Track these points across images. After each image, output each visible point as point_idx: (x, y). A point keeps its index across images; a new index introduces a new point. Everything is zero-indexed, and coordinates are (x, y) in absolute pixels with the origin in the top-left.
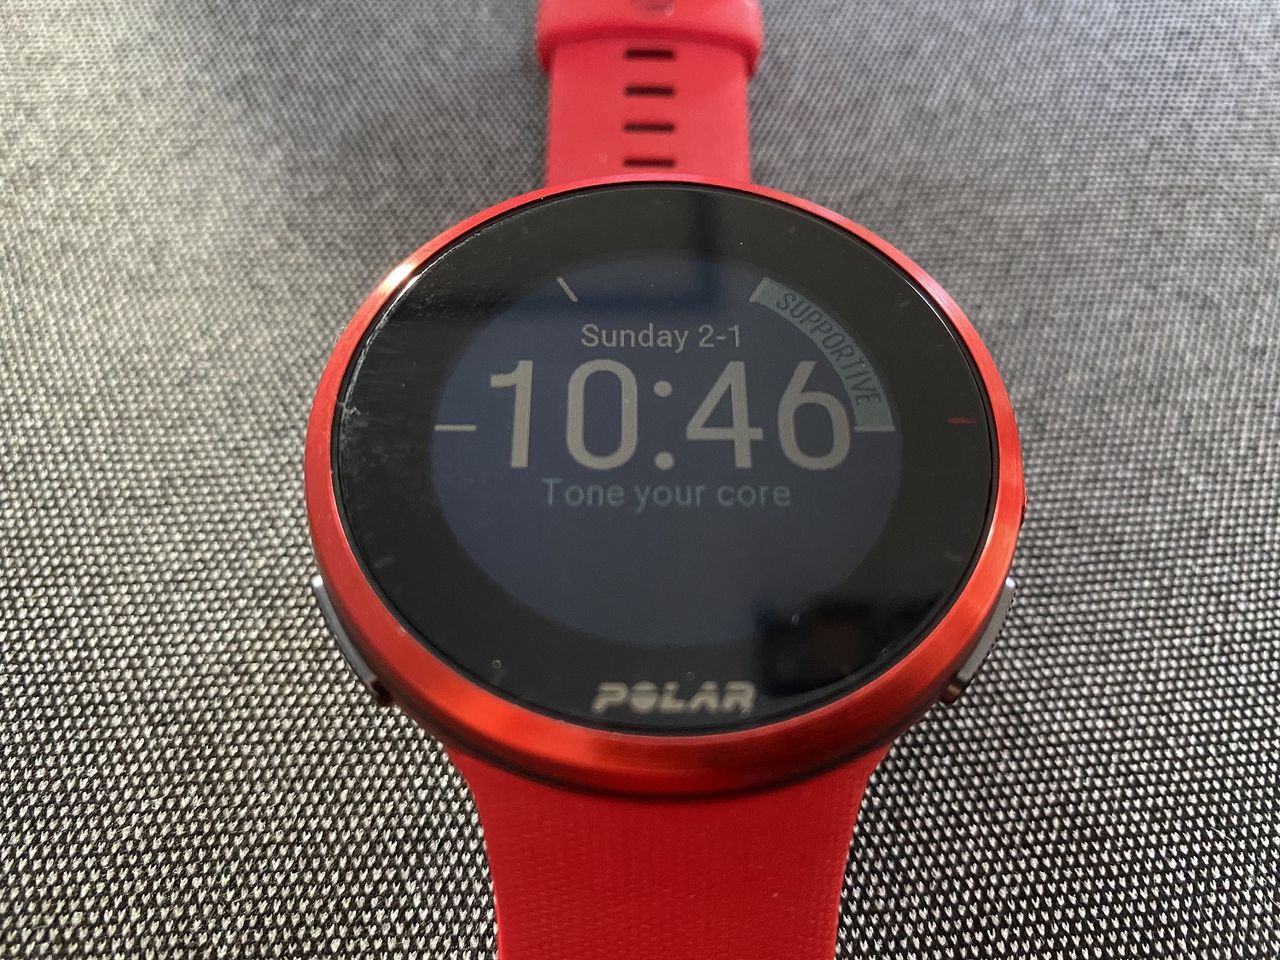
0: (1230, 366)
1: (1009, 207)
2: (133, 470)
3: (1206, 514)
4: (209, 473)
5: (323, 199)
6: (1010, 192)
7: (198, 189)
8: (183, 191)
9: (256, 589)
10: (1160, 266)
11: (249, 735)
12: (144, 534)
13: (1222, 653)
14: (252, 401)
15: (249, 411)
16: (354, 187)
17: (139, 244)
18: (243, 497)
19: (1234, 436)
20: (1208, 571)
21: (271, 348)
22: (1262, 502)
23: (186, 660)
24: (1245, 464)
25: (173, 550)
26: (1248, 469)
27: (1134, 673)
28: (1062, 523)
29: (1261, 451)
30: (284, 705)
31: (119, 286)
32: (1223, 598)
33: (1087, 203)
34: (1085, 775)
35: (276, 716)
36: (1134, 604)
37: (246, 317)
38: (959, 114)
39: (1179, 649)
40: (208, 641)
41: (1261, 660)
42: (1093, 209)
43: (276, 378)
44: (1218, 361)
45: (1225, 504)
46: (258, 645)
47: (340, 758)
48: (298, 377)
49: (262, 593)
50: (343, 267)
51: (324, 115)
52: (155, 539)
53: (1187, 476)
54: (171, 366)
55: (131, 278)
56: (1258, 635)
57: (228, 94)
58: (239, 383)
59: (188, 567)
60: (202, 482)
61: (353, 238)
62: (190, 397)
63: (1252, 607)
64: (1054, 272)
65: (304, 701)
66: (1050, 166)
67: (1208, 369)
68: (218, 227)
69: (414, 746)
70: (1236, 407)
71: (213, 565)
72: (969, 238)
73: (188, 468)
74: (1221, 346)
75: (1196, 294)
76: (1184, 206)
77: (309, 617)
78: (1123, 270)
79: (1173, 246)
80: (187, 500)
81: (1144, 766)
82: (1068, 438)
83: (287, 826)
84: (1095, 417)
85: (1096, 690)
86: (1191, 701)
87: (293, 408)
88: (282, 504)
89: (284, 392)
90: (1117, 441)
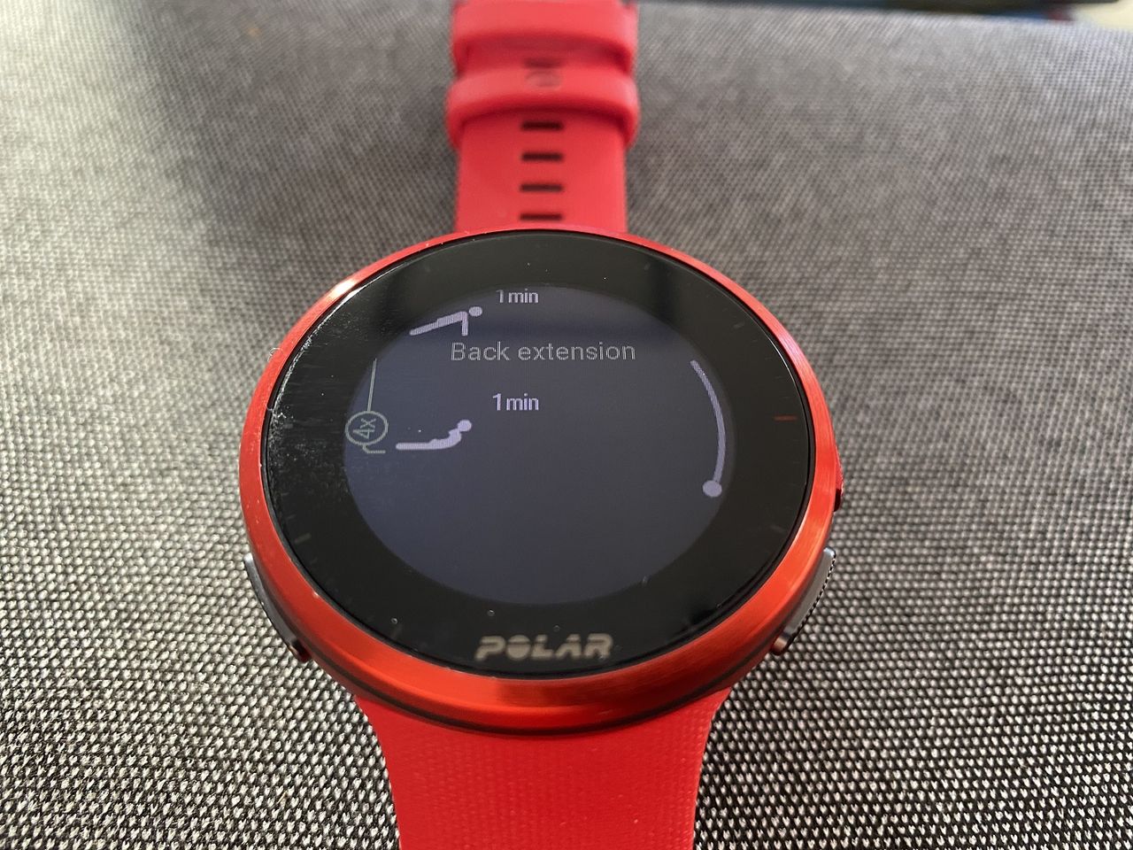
0: (1027, 455)
1: (838, 304)
2: (29, 497)
3: (993, 592)
4: (96, 504)
5: (234, 269)
6: (840, 290)
7: (130, 255)
8: (115, 255)
9: (120, 611)
10: (970, 362)
11: (90, 747)
12: (29, 555)
13: (996, 724)
14: (144, 442)
15: (140, 451)
16: (262, 260)
17: (70, 298)
18: (122, 528)
19: (1025, 520)
20: (990, 645)
21: (169, 397)
22: (1046, 583)
23: (46, 673)
24: (1033, 547)
25: (52, 572)
26: (1036, 551)
27: (911, 739)
28: (858, 594)
29: (1049, 536)
30: (126, 720)
31: (46, 335)
32: (1002, 672)
33: (909, 303)
34: (854, 834)
35: (118, 731)
36: (917, 673)
37: (151, 369)
38: (801, 221)
39: (956, 719)
40: (68, 657)
41: (1033, 733)
42: (914, 309)
43: (169, 423)
44: (1016, 450)
45: (1011, 583)
46: (112, 664)
47: (169, 773)
48: (187, 423)
49: (124, 615)
50: (242, 329)
51: (246, 198)
52: (37, 560)
53: (978, 556)
54: (79, 407)
55: (58, 328)
56: (1032, 709)
57: (168, 176)
58: (135, 426)
59: (62, 587)
60: (88, 511)
61: (255, 304)
62: (91, 435)
63: (1029, 681)
64: (873, 364)
65: (145, 717)
66: (879, 269)
67: (1005, 457)
68: (140, 289)
69: (237, 766)
70: (1028, 494)
71: (85, 587)
72: (799, 330)
73: (78, 498)
74: (1020, 436)
75: (1001, 389)
76: (995, 310)
77: (162, 641)
78: (936, 364)
79: (984, 344)
80: (72, 527)
81: (912, 830)
82: (871, 516)
83: (110, 835)
84: (899, 497)
85: (873, 754)
86: (962, 769)
87: (178, 451)
88: (155, 536)
89: (173, 436)
90: (917, 520)
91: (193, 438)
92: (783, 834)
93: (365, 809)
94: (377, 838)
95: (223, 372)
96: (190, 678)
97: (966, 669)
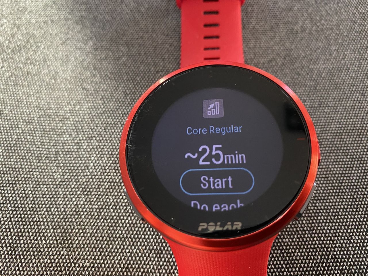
2: (47, 148)
4: (69, 150)
5: (104, 60)
7: (67, 55)
8: (63, 55)
9: (83, 188)
11: (80, 234)
12: (50, 169)
14: (82, 127)
16: (113, 56)
17: (49, 73)
18: (79, 159)
21: (88, 110)
23: (63, 210)
25: (59, 175)
27: (341, 226)
28: (324, 176)
30: (90, 225)
31: (44, 87)
34: (321, 258)
35: (88, 229)
36: (344, 203)
37: (81, 99)
40: (69, 204)
43: (89, 120)
46: (83, 206)
47: (106, 242)
48: (96, 120)
49: (84, 190)
50: (110, 83)
52: (54, 171)
54: (58, 114)
55: (47, 84)
58: (78, 121)
59: (63, 180)
60: (67, 153)
61: (113, 73)
62: (64, 125)
65: (96, 224)
68: (73, 68)
69: (127, 240)
71: (70, 180)
73: (63, 148)
77: (98, 198)
80: (63, 159)
81: (341, 256)
82: (329, 147)
83: (91, 262)
84: (339, 140)
85: (328, 231)
86: (358, 236)
87: (94, 130)
88: (90, 162)
89: (92, 125)
90: (345, 148)
91: (98, 125)
92: (298, 258)
93: (167, 252)
94: (172, 262)
95: (105, 100)
96: (108, 211)
97: (361, 201)
